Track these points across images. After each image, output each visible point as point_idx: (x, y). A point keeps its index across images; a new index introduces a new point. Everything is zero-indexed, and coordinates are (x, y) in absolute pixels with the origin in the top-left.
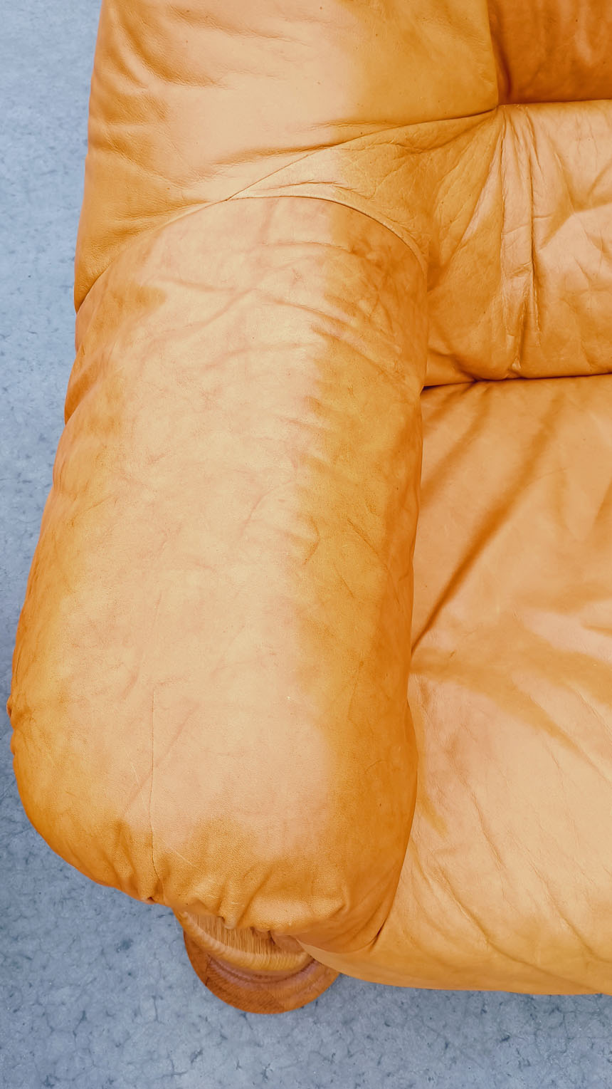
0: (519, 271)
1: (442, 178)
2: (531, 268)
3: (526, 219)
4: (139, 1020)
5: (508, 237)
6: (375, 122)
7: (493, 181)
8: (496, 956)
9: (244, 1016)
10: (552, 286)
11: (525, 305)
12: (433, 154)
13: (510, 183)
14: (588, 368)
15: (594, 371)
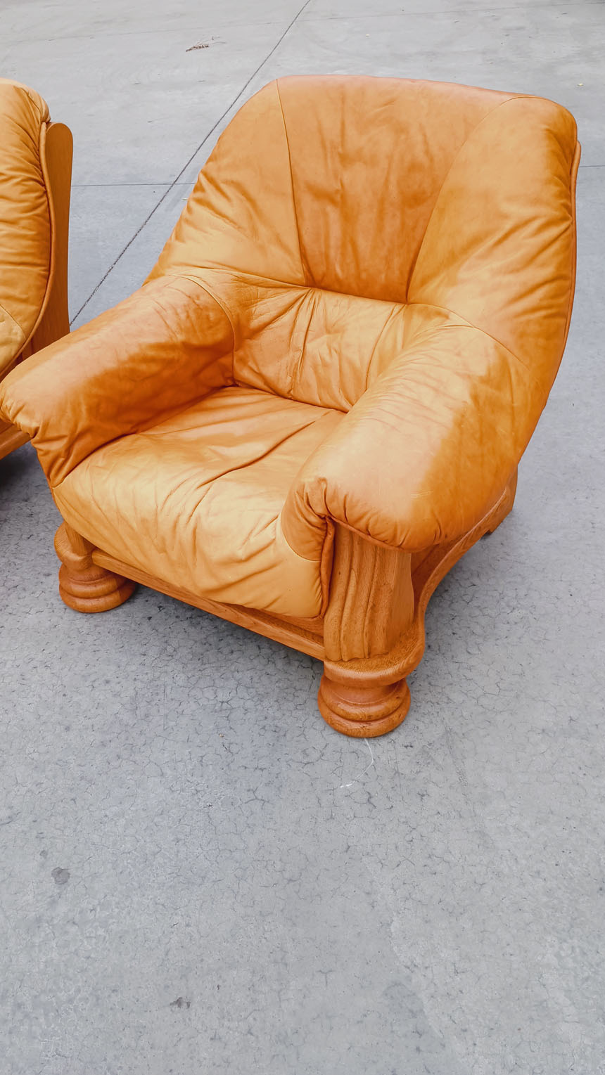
0: (297, 350)
1: (262, 299)
2: (302, 349)
3: (305, 329)
4: (32, 595)
5: (295, 334)
6: (229, 266)
7: (294, 310)
8: (93, 502)
9: (65, 609)
10: (308, 362)
11: (297, 364)
12: (259, 288)
13: (301, 314)
14: (319, 402)
15: (321, 405)
